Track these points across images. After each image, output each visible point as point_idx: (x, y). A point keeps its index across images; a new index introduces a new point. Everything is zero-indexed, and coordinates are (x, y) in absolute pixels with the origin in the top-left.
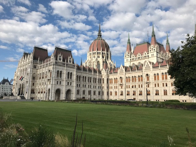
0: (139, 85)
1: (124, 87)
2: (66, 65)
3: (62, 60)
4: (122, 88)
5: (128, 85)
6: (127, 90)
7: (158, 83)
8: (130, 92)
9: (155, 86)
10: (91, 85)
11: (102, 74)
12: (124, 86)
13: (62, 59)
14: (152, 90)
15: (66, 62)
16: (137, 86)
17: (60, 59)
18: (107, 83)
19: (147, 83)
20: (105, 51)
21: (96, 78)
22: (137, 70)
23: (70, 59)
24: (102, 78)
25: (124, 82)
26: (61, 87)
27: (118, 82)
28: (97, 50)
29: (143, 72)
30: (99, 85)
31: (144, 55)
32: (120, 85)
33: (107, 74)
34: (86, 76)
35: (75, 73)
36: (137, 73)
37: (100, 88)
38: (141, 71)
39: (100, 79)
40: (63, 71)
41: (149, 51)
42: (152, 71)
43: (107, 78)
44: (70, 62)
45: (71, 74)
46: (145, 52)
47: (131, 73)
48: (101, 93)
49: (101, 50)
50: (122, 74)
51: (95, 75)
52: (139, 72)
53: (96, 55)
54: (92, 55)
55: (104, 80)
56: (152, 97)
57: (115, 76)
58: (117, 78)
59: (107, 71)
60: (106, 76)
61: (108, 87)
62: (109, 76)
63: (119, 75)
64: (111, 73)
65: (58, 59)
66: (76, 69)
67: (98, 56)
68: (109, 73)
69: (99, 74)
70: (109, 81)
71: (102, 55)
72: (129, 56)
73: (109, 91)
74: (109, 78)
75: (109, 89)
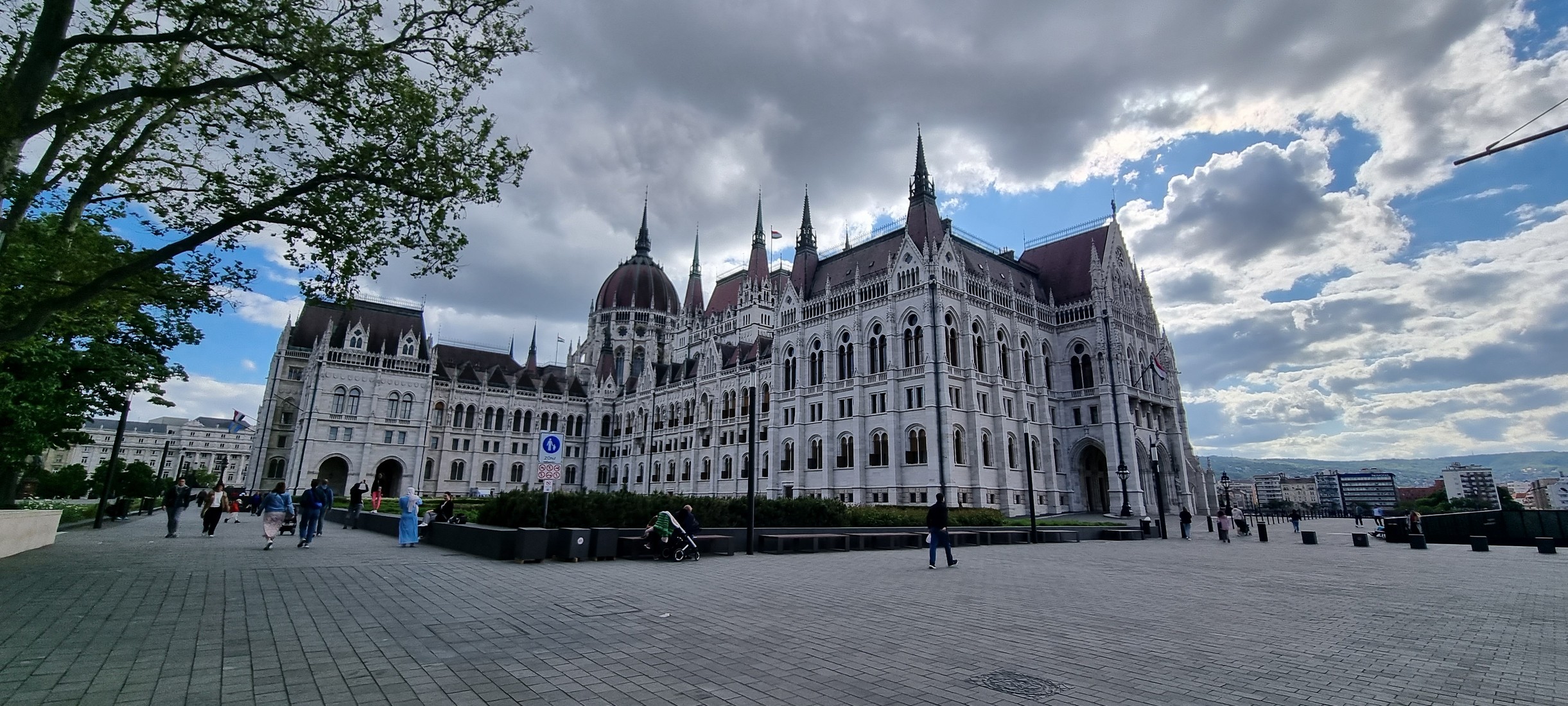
2: (381, 364)
3: (364, 347)
4: (642, 452)
7: (732, 428)
8: (661, 467)
10: (525, 441)
11: (589, 397)
13: (365, 339)
14: (714, 458)
15: (383, 351)
17: (356, 343)
18: (605, 432)
19: (703, 430)
20: (648, 306)
21: (555, 416)
22: (682, 380)
23: (409, 340)
24: (587, 411)
25: (649, 427)
26: (350, 449)
27: (634, 429)
28: (614, 306)
29: (698, 386)
30: (569, 444)
31: (725, 319)
32: (639, 439)
33: (605, 399)
34: (505, 407)
35: (425, 393)
36: (683, 389)
37: (572, 454)
38: (692, 384)
39: (580, 418)
40: (366, 388)
41: (739, 302)
42: (719, 381)
43: (605, 413)
44: (404, 352)
45: (408, 398)
46: (729, 310)
47: (669, 393)
48: (577, 475)
49: (633, 305)
50: (648, 398)
51: (551, 402)
52: (689, 388)
53: (613, 323)
54: (598, 325)
55: (592, 421)
56: (711, 487)
57: (628, 405)
58: (633, 413)
59: (606, 388)
60: (601, 406)
61: (607, 449)
62: (614, 406)
63: (640, 400)
64: (621, 395)
65: (347, 344)
66: (433, 378)
67: (618, 326)
68: (617, 395)
69: (570, 399)
70: (615, 426)
71: (635, 324)
72: (688, 326)
73: (610, 465)
74: (616, 413)
75: (611, 459)
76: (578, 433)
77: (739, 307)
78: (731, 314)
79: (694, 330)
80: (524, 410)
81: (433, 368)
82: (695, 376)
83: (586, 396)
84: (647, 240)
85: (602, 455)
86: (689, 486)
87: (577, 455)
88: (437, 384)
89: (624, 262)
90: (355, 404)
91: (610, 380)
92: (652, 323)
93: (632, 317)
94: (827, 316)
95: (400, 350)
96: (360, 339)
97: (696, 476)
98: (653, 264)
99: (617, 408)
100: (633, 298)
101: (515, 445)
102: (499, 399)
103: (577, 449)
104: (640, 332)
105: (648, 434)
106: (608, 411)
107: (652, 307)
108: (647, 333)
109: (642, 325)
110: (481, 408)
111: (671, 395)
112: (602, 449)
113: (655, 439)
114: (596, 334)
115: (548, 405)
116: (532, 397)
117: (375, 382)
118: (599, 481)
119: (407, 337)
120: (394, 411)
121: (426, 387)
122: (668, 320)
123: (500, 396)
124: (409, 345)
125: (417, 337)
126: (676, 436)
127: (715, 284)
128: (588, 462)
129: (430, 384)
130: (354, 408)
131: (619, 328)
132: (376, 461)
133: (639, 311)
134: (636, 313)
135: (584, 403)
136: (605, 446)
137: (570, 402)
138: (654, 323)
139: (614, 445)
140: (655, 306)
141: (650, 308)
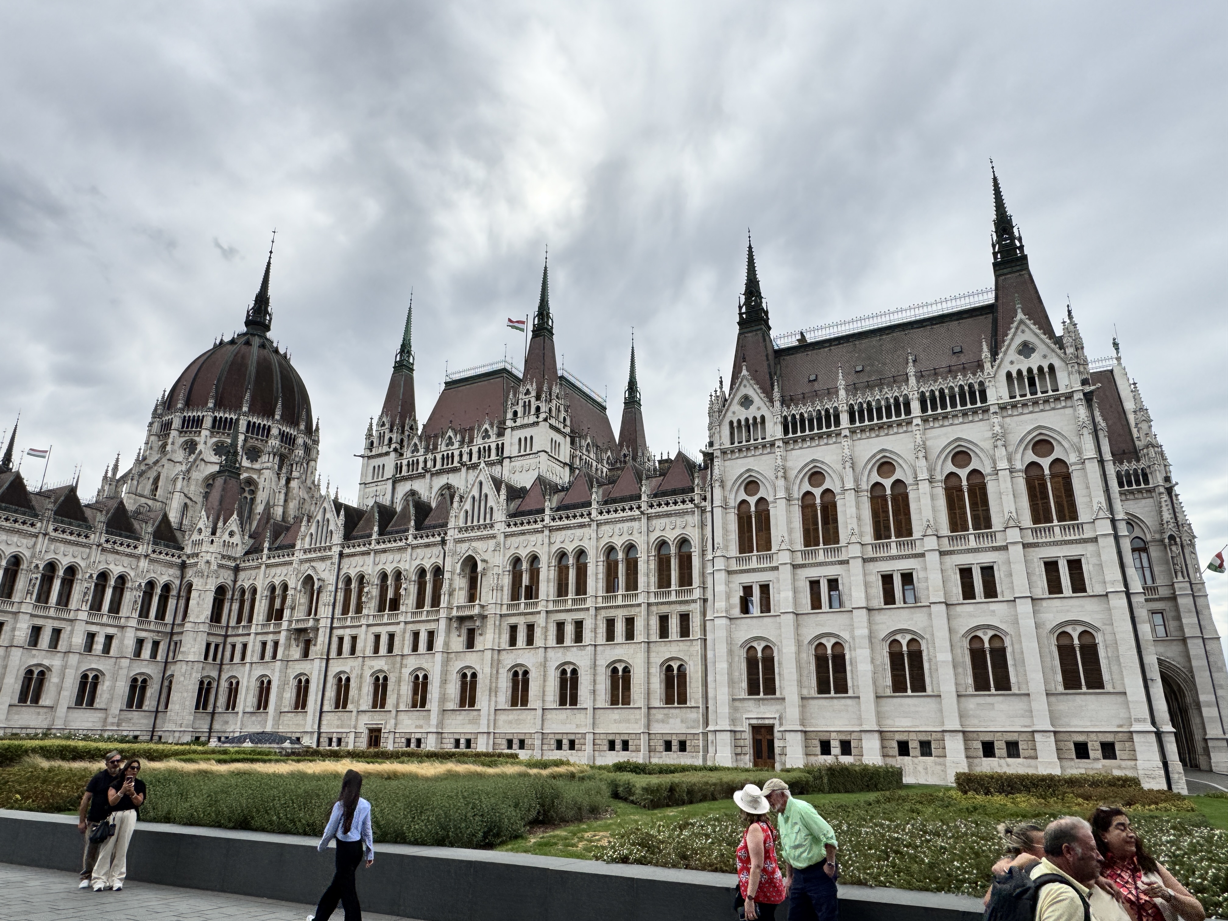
0: (416, 635)
1: (318, 649)
4: (306, 654)
5: (347, 633)
6: (335, 667)
7: (530, 619)
8: (353, 684)
9: (513, 641)
10: (59, 624)
11: (188, 550)
12: (322, 638)
14: (487, 670)
16: (403, 645)
18: (216, 616)
19: (461, 619)
20: (270, 414)
21: (122, 579)
22: (412, 531)
24: (182, 577)
25: (324, 612)
27: (287, 613)
28: (211, 405)
29: (450, 545)
30: (143, 634)
31: (478, 441)
32: (300, 631)
33: (223, 557)
34: (27, 554)
36: (414, 547)
37: (146, 653)
38: (439, 539)
39: (167, 588)
41: (510, 415)
42: (501, 538)
43: (221, 580)
46: (486, 426)
47: (376, 552)
48: (151, 692)
49: (245, 409)
50: (323, 559)
51: (117, 553)
52: (427, 546)
53: (205, 433)
54: (174, 433)
55: (194, 594)
56: (484, 721)
57: (273, 571)
58: (285, 587)
59: (226, 537)
60: (214, 567)
61: (217, 646)
62: (237, 570)
63: (302, 562)
64: (254, 550)
67: (215, 440)
68: (244, 551)
69: (154, 551)
70: (236, 606)
71: (245, 440)
72: (393, 446)
73: (219, 676)
74: (239, 583)
75: (221, 664)
76: (161, 615)
77: (509, 423)
78: (493, 433)
79: (407, 454)
80: (65, 562)
82: (445, 525)
83: (182, 549)
84: (266, 312)
85: (206, 657)
86: (428, 718)
87: (154, 655)
89: (227, 339)
91: (233, 523)
92: (274, 442)
93: (242, 427)
94: (846, 432)
97: (443, 699)
98: (276, 351)
99: (242, 575)
100: (247, 396)
101: (36, 631)
102: (15, 538)
103: (156, 644)
104: (254, 454)
105: (324, 623)
106: (226, 577)
107: (277, 417)
108: (265, 458)
109: (259, 444)
111: (383, 557)
112: (208, 645)
113: (337, 632)
114: (169, 448)
115: (111, 557)
116: (82, 540)
118: (197, 707)
122: (300, 441)
123: (18, 532)
126: (391, 629)
127: (443, 386)
128: (178, 670)
131: (216, 444)
133: (255, 420)
134: (249, 422)
135: (179, 561)
136: (214, 640)
137: (154, 556)
138: (278, 443)
139: (230, 640)
140: (282, 416)
141: (273, 417)
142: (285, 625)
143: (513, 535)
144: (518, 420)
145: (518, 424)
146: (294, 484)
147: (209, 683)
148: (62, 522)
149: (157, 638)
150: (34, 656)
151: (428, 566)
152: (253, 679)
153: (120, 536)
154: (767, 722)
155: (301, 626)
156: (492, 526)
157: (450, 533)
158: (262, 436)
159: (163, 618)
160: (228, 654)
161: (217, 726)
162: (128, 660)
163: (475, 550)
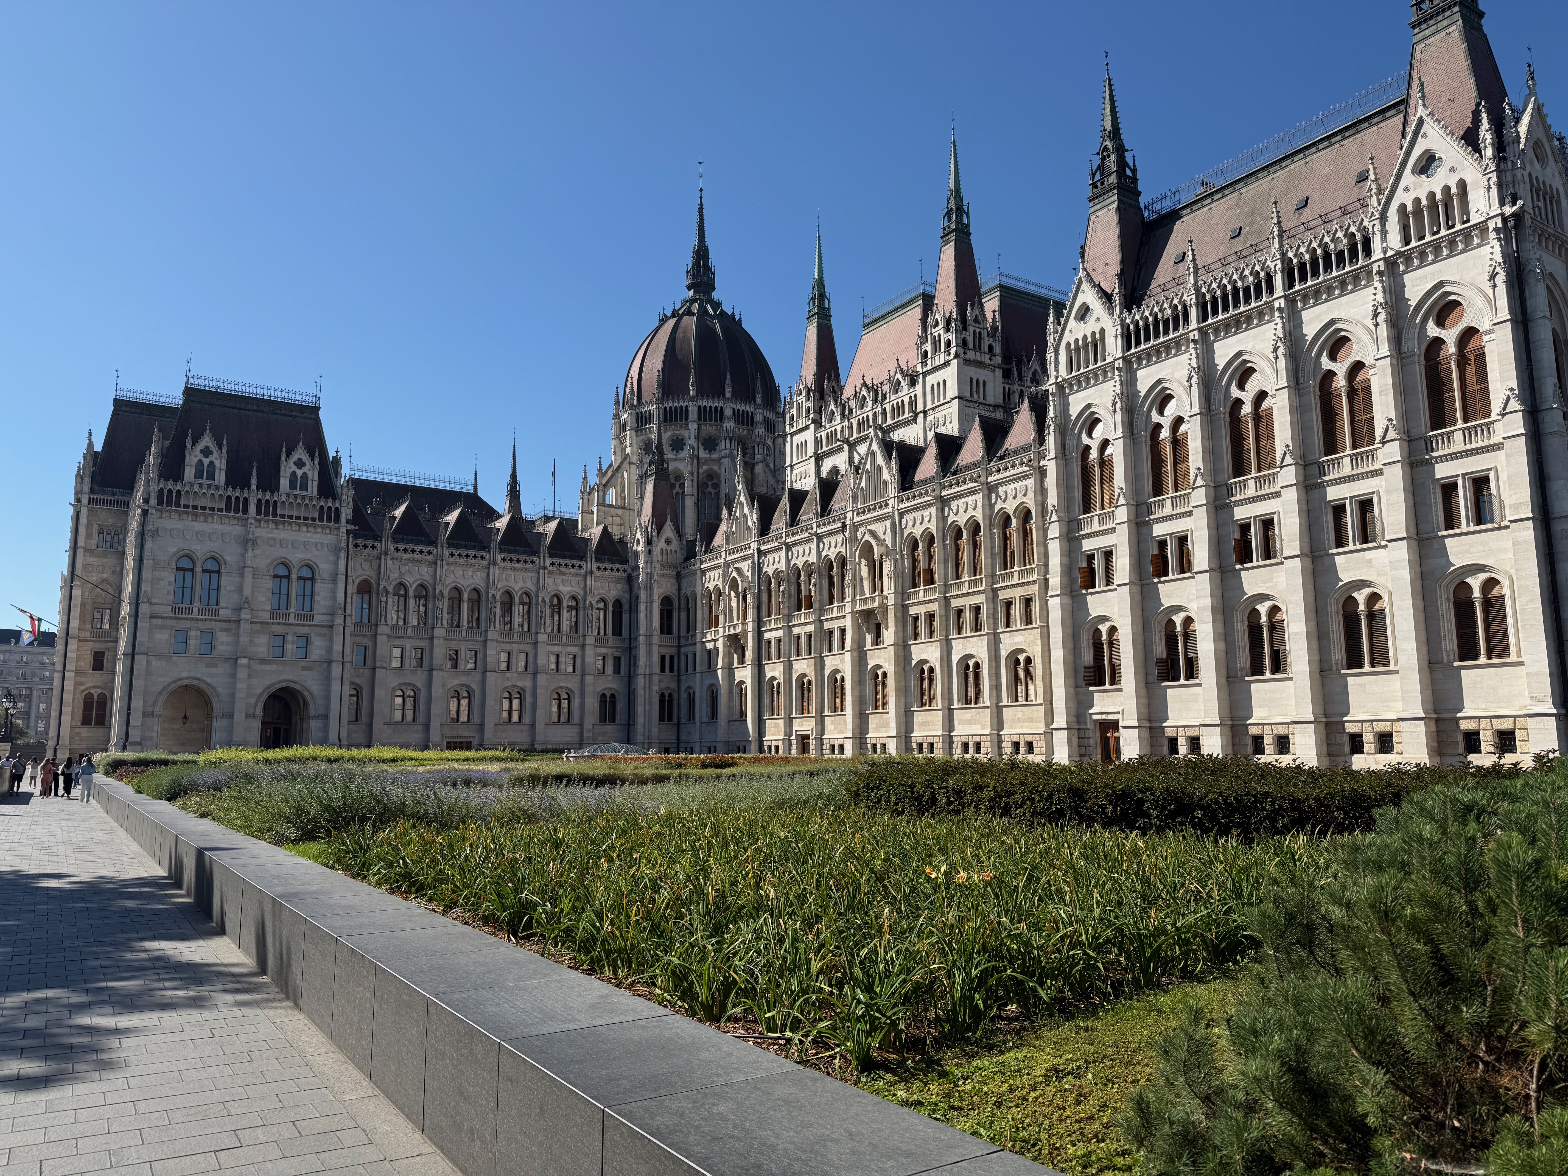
1: (749, 653)
2: (252, 508)
3: (221, 477)
4: (742, 661)
5: (773, 638)
7: (931, 608)
8: (782, 689)
9: (917, 634)
11: (633, 564)
12: (751, 644)
13: (220, 464)
14: (892, 668)
15: (254, 487)
16: (820, 645)
17: (205, 472)
18: (666, 628)
19: (865, 614)
20: (721, 394)
21: (574, 599)
23: (300, 464)
24: (632, 590)
26: (213, 670)
27: (722, 618)
30: (604, 651)
31: (891, 396)
33: (662, 566)
34: (482, 586)
35: (336, 563)
36: (820, 537)
37: (610, 669)
39: (618, 603)
40: (231, 556)
41: (920, 357)
42: (896, 516)
43: (665, 591)
44: (293, 486)
45: (306, 573)
46: (898, 376)
49: (693, 393)
50: (744, 559)
51: (564, 574)
54: (630, 433)
55: (641, 609)
59: (662, 544)
60: (654, 578)
61: (672, 658)
62: (679, 578)
63: (728, 563)
65: (189, 473)
66: (348, 532)
67: (669, 434)
68: (683, 558)
69: (599, 568)
70: (683, 615)
71: (699, 429)
72: (812, 416)
73: (679, 687)
74: (683, 591)
75: (679, 675)
77: (920, 368)
78: (904, 383)
79: (826, 423)
80: (519, 588)
81: (346, 512)
82: (844, 508)
83: (625, 561)
84: (708, 268)
85: (662, 670)
87: (618, 670)
88: (356, 546)
90: (214, 585)
91: (667, 529)
92: (729, 425)
93: (693, 413)
94: (1194, 337)
95: (284, 483)
96: (211, 463)
100: (692, 377)
104: (710, 442)
106: (669, 586)
107: (728, 395)
108: (722, 445)
109: (713, 430)
110: (439, 588)
112: (663, 658)
114: (628, 450)
115: (559, 579)
116: (529, 565)
117: (247, 542)
118: (661, 720)
119: (295, 457)
120: (284, 598)
121: (337, 550)
122: (759, 418)
123: (472, 566)
124: (299, 473)
125: (312, 457)
129: (343, 545)
130: (213, 594)
131: (671, 438)
132: (259, 691)
133: (705, 404)
134: (700, 407)
135: (624, 575)
136: (668, 652)
137: (598, 573)
138: (732, 424)
139: (683, 650)
140: (734, 393)
141: (724, 396)
142: (721, 630)
143: (908, 511)
144: (929, 362)
145: (929, 367)
146: (759, 469)
147: (670, 695)
148: (509, 551)
149: (617, 654)
150: (508, 679)
151: (832, 557)
152: (705, 690)
153: (564, 557)
154: (1111, 717)
155: (733, 631)
156: (887, 505)
157: (849, 515)
158: (716, 421)
159: (620, 635)
160: (683, 664)
161: (683, 737)
162: (592, 677)
163: (873, 534)
